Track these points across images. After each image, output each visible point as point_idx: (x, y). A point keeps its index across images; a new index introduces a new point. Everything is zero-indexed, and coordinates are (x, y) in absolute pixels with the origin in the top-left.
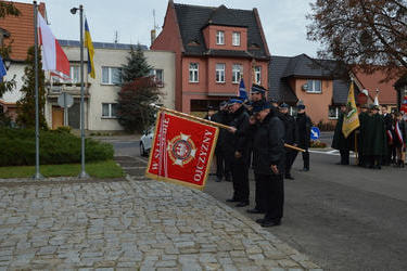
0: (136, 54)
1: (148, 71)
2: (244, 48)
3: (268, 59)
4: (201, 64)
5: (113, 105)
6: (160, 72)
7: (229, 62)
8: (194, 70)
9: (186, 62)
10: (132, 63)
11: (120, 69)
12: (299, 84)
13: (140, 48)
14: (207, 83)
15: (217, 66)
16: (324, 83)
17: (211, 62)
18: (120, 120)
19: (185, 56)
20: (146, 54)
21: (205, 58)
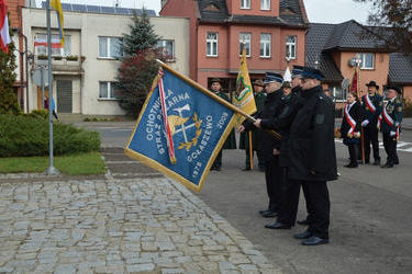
0: (141, 20)
1: (155, 42)
2: (276, 13)
3: (305, 27)
4: (221, 33)
5: (112, 83)
6: (170, 43)
7: (256, 31)
8: (212, 41)
9: (203, 31)
10: (135, 32)
11: (121, 39)
12: (345, 59)
13: (146, 14)
14: (228, 57)
15: (241, 35)
16: (378, 56)
17: (234, 30)
18: (121, 102)
19: (201, 23)
20: (152, 21)
21: (226, 26)
